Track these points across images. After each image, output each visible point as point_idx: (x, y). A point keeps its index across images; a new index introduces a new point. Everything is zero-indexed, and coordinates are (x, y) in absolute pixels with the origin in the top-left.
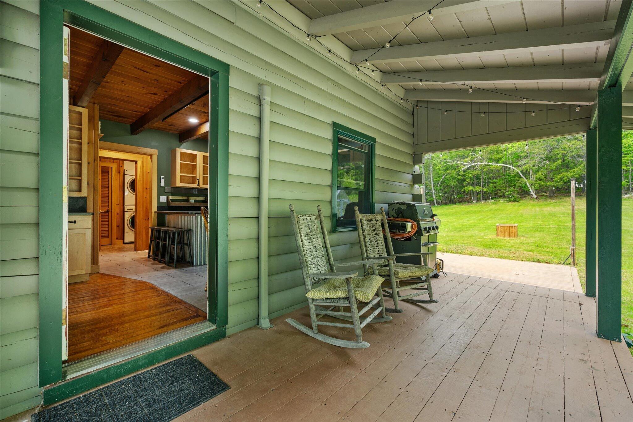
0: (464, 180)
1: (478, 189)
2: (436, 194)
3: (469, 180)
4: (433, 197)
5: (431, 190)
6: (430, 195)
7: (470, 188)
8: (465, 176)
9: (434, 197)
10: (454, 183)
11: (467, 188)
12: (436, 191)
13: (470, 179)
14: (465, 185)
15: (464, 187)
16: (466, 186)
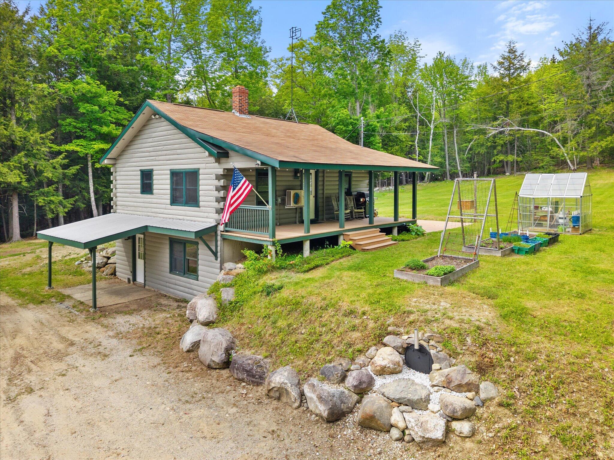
0: (494, 147)
1: (510, 158)
2: (461, 165)
3: (499, 148)
4: (457, 169)
5: (455, 159)
6: (454, 166)
7: (501, 157)
8: (495, 143)
9: (459, 168)
10: (483, 150)
11: (498, 157)
12: (462, 161)
13: (502, 146)
14: (495, 153)
15: (494, 156)
16: (497, 155)
